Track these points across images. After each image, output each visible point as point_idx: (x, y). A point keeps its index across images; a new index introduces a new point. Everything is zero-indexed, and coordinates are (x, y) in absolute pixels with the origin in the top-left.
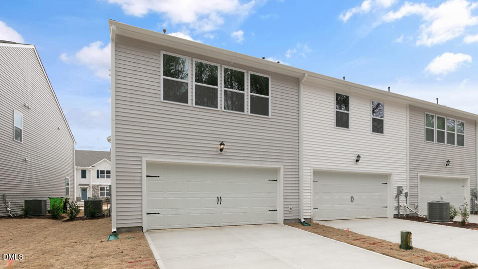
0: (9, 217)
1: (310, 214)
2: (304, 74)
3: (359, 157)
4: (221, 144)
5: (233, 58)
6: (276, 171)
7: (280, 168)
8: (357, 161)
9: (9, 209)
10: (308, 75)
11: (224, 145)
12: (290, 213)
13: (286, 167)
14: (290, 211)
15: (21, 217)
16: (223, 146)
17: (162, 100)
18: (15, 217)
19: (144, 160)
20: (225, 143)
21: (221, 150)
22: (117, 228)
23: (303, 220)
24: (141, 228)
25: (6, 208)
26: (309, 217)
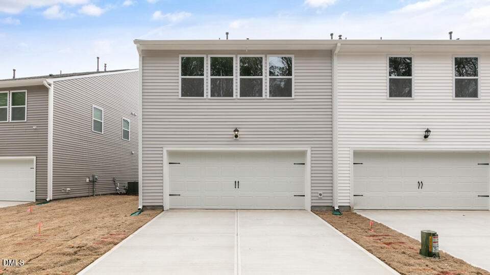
0: (118, 194)
1: (349, 201)
2: (336, 44)
3: (428, 131)
4: (235, 131)
5: (247, 46)
6: (303, 154)
7: (307, 151)
8: (426, 137)
9: (118, 188)
10: (341, 44)
11: (238, 131)
12: (320, 199)
13: (314, 149)
14: (320, 197)
15: (124, 194)
16: (236, 132)
17: (180, 97)
18: (121, 194)
19: (165, 150)
20: (239, 130)
21: (236, 136)
22: (143, 206)
23: (336, 208)
24: (162, 207)
25: (116, 187)
26: (348, 205)
